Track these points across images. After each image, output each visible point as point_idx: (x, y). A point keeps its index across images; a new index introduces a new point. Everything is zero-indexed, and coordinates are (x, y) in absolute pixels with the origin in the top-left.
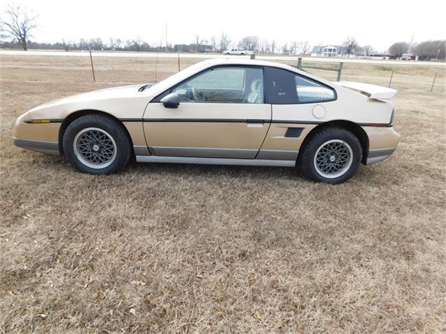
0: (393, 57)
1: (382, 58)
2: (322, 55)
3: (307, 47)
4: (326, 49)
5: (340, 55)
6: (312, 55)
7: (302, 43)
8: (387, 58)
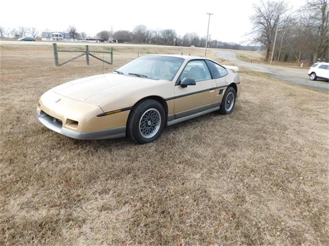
0: (102, 41)
1: (95, 41)
2: (51, 39)
3: (35, 32)
4: (53, 35)
5: (66, 40)
6: (43, 39)
7: (29, 29)
8: (99, 41)
